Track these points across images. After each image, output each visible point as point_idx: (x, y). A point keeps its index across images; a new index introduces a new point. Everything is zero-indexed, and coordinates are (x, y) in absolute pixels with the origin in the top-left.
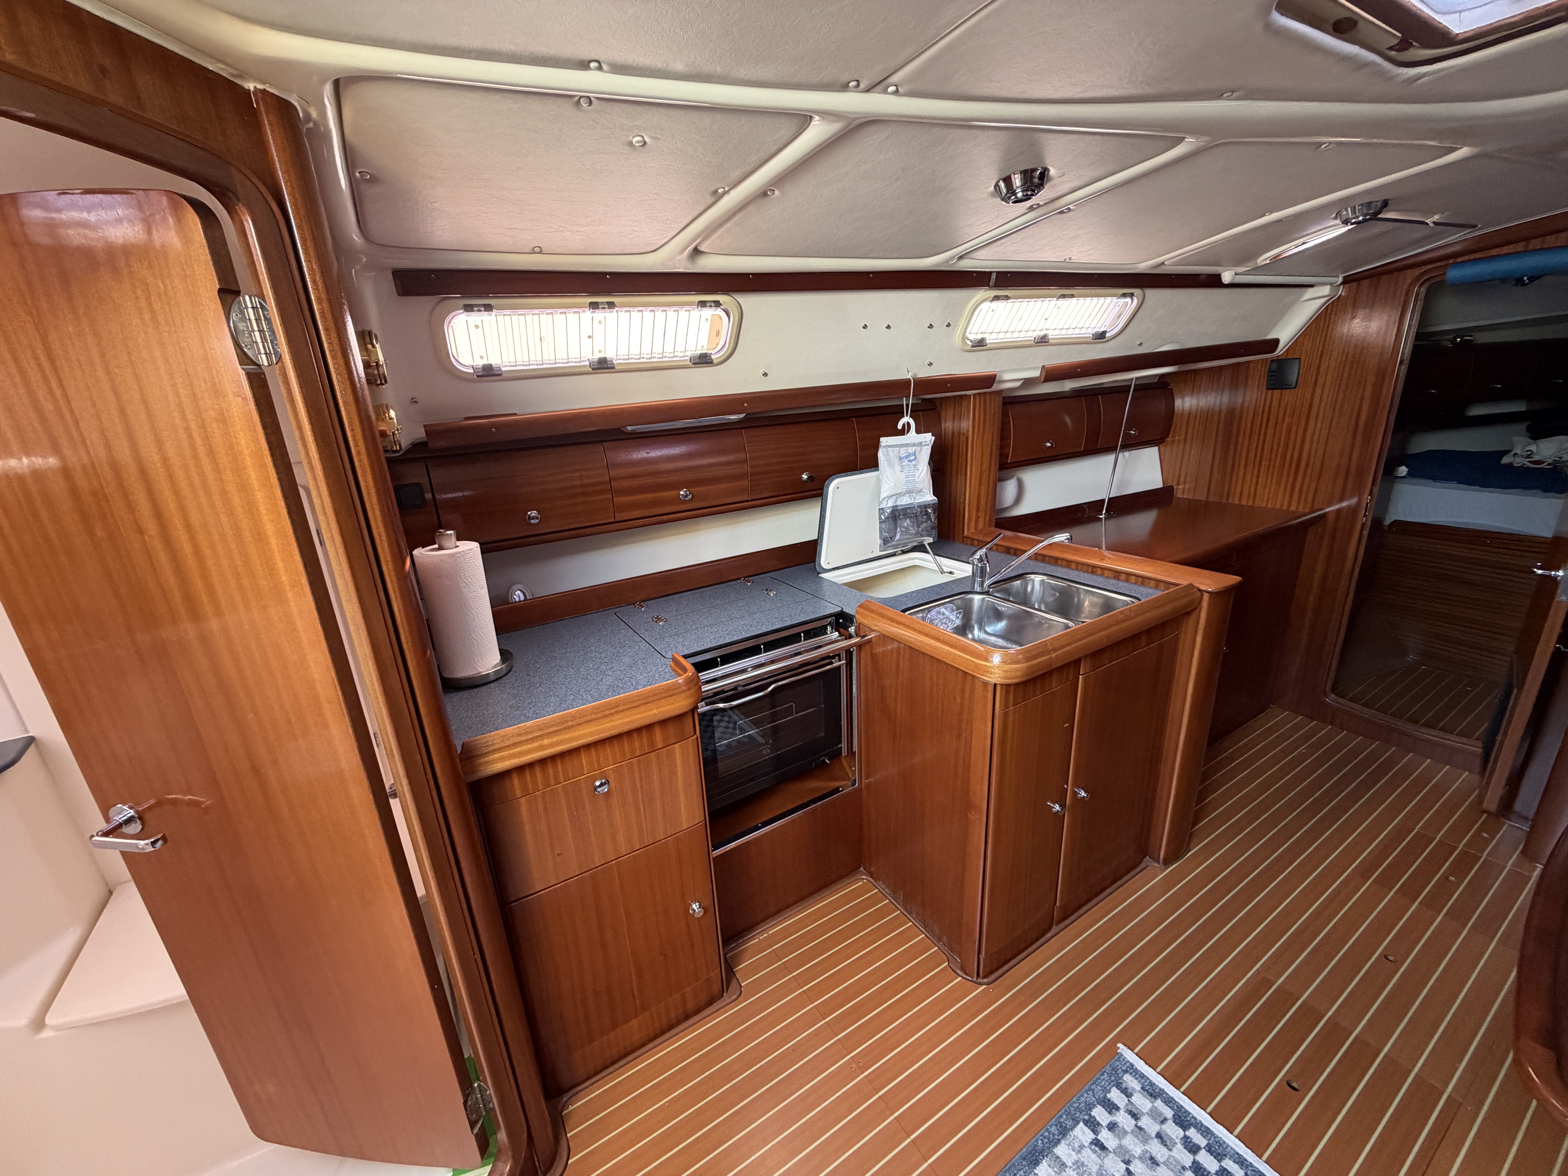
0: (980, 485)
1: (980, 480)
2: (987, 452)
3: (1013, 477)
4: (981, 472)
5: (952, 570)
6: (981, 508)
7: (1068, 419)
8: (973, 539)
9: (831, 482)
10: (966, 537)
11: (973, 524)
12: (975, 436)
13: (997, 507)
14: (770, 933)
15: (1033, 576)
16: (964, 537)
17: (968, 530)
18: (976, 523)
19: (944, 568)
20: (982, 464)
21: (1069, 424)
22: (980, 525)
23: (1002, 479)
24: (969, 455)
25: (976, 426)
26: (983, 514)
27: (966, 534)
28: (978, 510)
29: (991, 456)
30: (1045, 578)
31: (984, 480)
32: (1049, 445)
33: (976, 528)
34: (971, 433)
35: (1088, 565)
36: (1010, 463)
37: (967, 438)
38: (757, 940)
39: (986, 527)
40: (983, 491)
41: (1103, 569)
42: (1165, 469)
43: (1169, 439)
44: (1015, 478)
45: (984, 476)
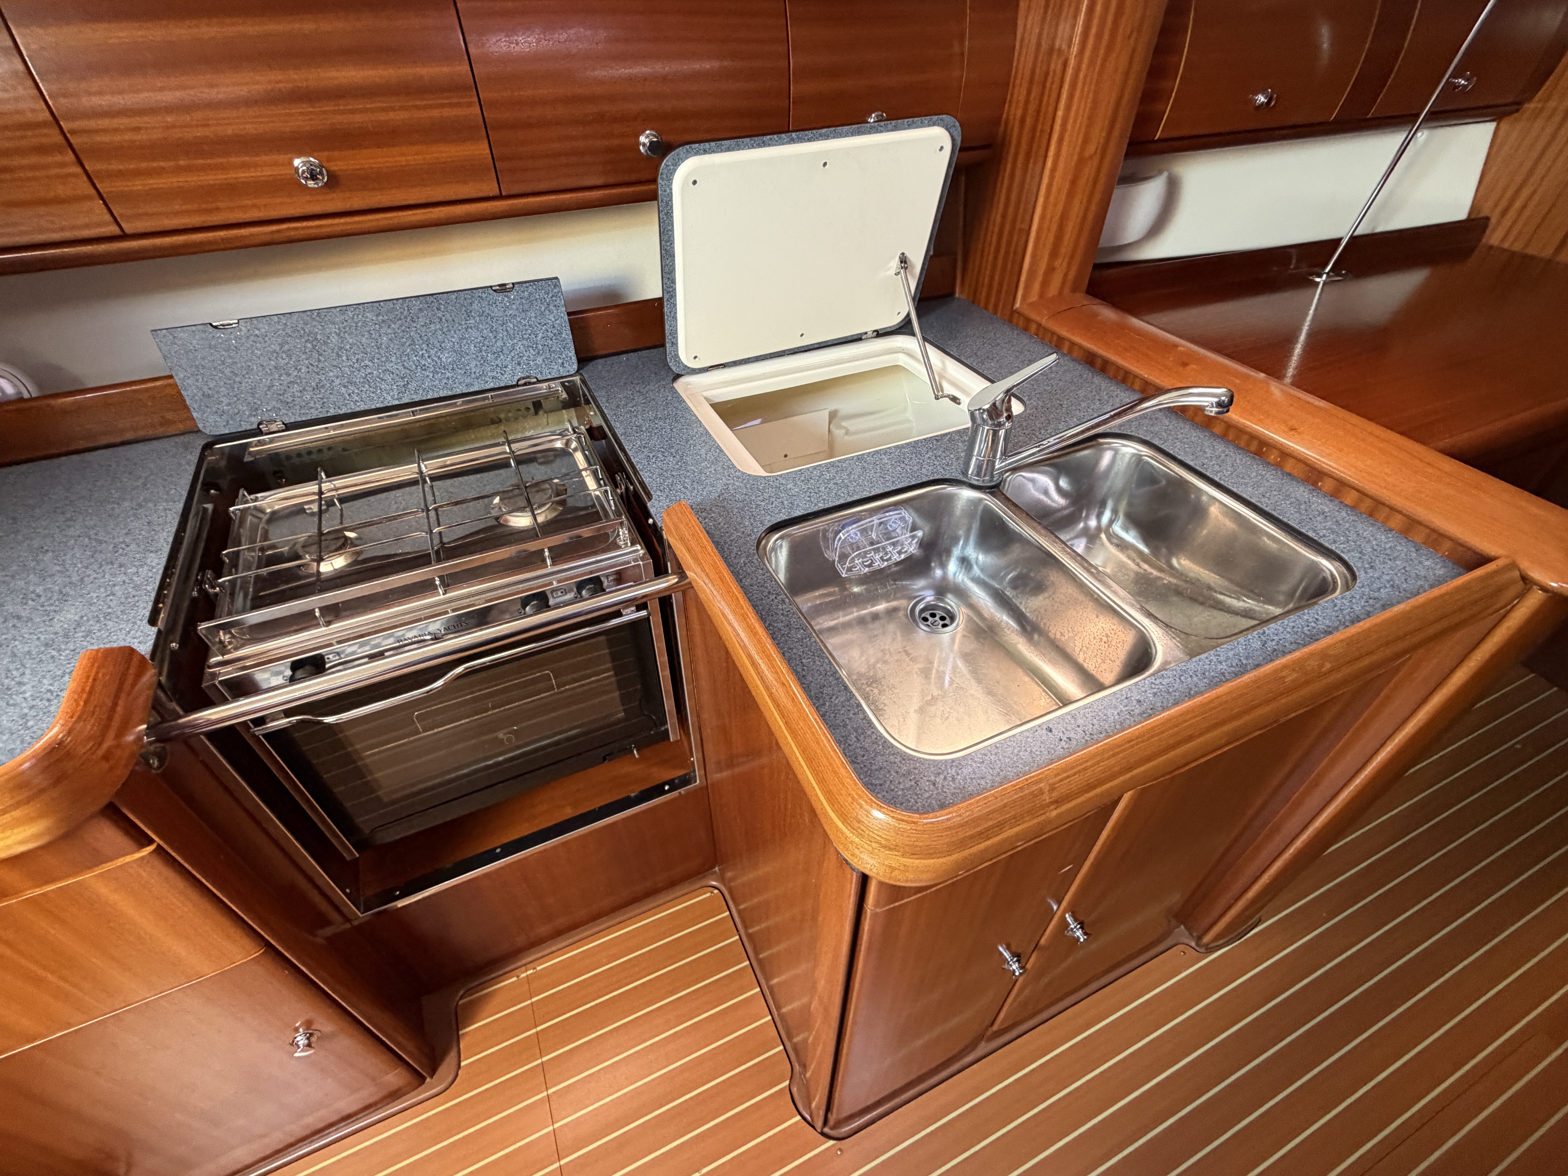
0: (1071, 195)
1: (1074, 182)
2: (1105, 111)
3: (1160, 172)
4: (1081, 161)
5: (957, 394)
6: (1063, 250)
7: (1325, 37)
8: (1028, 320)
9: (676, 165)
10: (1017, 312)
11: (1037, 286)
12: (1086, 60)
13: (1103, 243)
14: (539, 968)
15: (1117, 443)
16: (1013, 312)
17: (1024, 297)
18: (1045, 283)
19: (945, 385)
20: (1086, 141)
21: (1325, 46)
22: (1053, 290)
23: (1132, 178)
24: (1060, 113)
25: (1094, 30)
26: (1065, 264)
27: (1017, 305)
28: (1054, 254)
29: (1113, 122)
30: (1144, 450)
31: (1082, 182)
32: (1261, 99)
33: (1042, 295)
34: (1075, 50)
35: (1253, 436)
36: (1160, 140)
37: (1065, 65)
38: (515, 979)
39: (1067, 290)
40: (1076, 209)
41: (1285, 454)
42: (1487, 179)
43: (1531, 106)
44: (1165, 174)
45: (1086, 171)
